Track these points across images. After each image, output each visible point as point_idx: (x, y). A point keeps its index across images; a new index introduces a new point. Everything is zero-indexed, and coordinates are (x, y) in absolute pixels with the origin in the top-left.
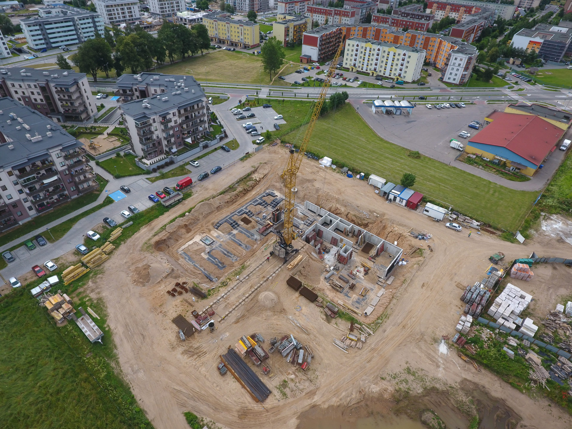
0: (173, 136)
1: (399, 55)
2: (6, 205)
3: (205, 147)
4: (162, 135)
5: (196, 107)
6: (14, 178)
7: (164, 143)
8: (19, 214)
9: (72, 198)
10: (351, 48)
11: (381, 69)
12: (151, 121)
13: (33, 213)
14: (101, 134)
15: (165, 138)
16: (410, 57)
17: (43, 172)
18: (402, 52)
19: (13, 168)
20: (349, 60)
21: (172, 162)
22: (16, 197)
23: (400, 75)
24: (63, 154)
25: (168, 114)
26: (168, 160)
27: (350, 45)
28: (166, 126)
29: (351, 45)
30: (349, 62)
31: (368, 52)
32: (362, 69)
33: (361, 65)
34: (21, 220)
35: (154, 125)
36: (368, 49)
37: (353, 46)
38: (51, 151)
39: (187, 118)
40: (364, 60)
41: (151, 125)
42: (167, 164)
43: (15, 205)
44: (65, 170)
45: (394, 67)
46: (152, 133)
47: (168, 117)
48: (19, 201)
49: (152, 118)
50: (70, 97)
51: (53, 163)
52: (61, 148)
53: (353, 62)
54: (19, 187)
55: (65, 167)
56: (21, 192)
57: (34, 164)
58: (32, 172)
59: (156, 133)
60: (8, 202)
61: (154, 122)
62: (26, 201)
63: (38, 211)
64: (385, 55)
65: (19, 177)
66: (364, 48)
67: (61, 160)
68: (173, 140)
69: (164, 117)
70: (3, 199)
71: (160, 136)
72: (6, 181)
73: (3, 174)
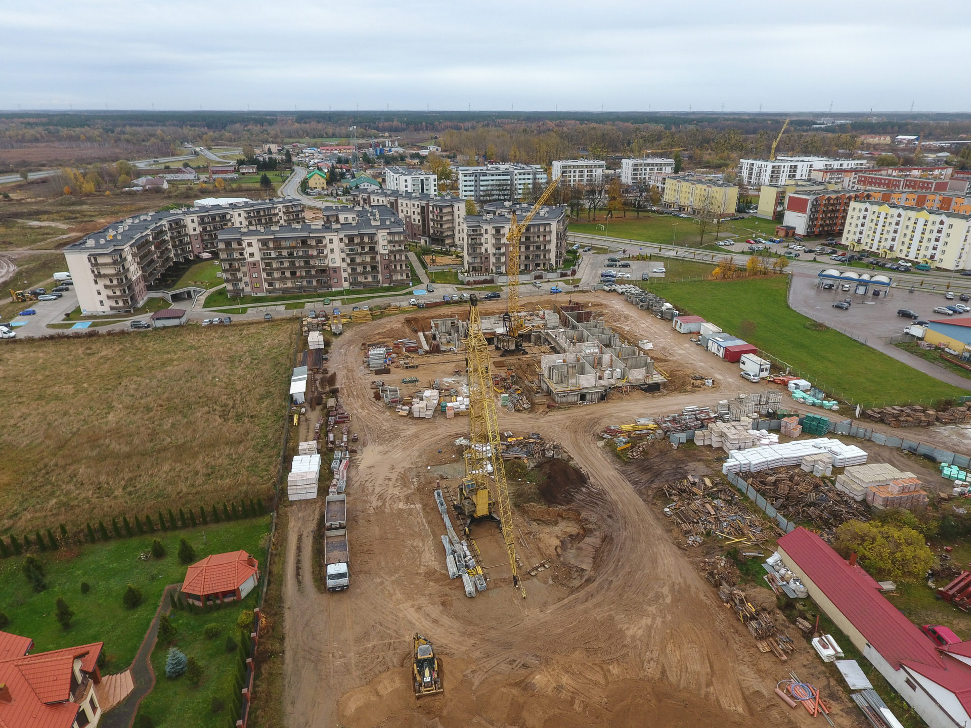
0: (503, 254)
1: (934, 223)
2: (327, 266)
3: (539, 277)
4: (492, 250)
5: (542, 229)
6: (342, 245)
7: (493, 260)
8: (336, 281)
9: (384, 285)
10: (856, 214)
11: (902, 247)
12: (483, 231)
13: (346, 285)
14: (452, 255)
15: (494, 254)
16: (951, 226)
17: (367, 249)
18: (938, 218)
19: (345, 236)
20: (852, 232)
21: (492, 281)
22: (338, 263)
23: (932, 257)
24: (389, 238)
25: (504, 227)
26: (488, 278)
27: (855, 209)
28: (498, 240)
29: (857, 210)
30: (851, 237)
31: (881, 220)
32: (871, 248)
33: (869, 241)
34: (335, 287)
35: (486, 236)
36: (883, 216)
37: (860, 210)
38: (379, 231)
39: (528, 238)
40: (874, 232)
41: (481, 235)
42: (485, 282)
43: (335, 270)
44: (385, 255)
45: (925, 244)
46: (481, 244)
47: (502, 232)
48: (340, 267)
49: (485, 227)
50: (441, 217)
51: (376, 243)
52: (388, 231)
53: (858, 235)
54: (344, 255)
55: (387, 252)
56: (344, 260)
57: (362, 239)
58: (357, 244)
59: (486, 246)
60: (331, 265)
61: (486, 233)
62: (345, 271)
63: (351, 284)
64: (911, 224)
65: (346, 245)
66: (876, 214)
67: (385, 243)
68: (503, 259)
69: (498, 230)
70: (329, 263)
71: (490, 251)
72: (337, 245)
73: (336, 239)
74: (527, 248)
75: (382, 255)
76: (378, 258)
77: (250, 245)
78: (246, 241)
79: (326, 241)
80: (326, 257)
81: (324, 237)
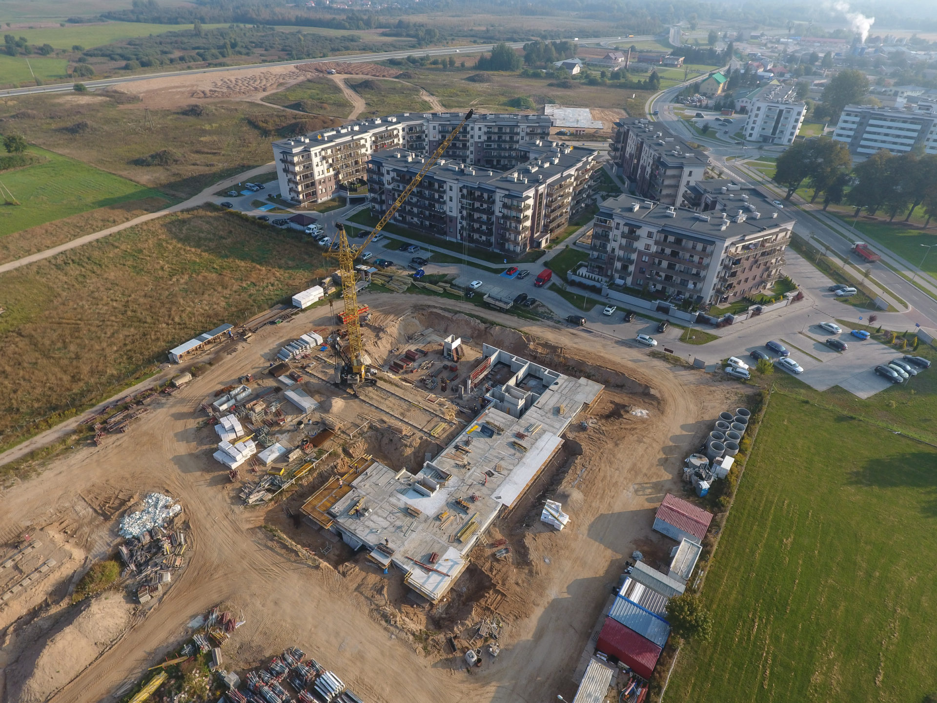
0: (633, 263)
2: (444, 213)
3: (663, 310)
4: (619, 252)
6: (460, 196)
7: (618, 265)
8: (451, 230)
9: (495, 250)
12: (613, 225)
13: (459, 237)
15: (619, 259)
17: (485, 206)
19: (464, 187)
21: (598, 291)
22: (455, 213)
24: (506, 201)
28: (628, 243)
34: (450, 236)
35: (616, 232)
38: (498, 190)
39: (674, 254)
42: (593, 289)
43: (452, 219)
44: (500, 218)
46: (609, 240)
47: (639, 233)
48: (456, 218)
51: (494, 202)
52: (507, 193)
54: (460, 207)
55: (501, 215)
56: (461, 212)
57: (482, 194)
59: (613, 244)
60: (448, 213)
61: (617, 228)
62: (460, 222)
63: (464, 238)
65: (463, 196)
67: (501, 204)
68: (632, 268)
69: (632, 229)
70: (446, 208)
71: (617, 252)
72: (455, 194)
73: (456, 186)
74: (671, 266)
75: (498, 218)
76: (494, 219)
77: (388, 173)
78: (386, 168)
79: (446, 187)
80: (444, 203)
81: (445, 182)
